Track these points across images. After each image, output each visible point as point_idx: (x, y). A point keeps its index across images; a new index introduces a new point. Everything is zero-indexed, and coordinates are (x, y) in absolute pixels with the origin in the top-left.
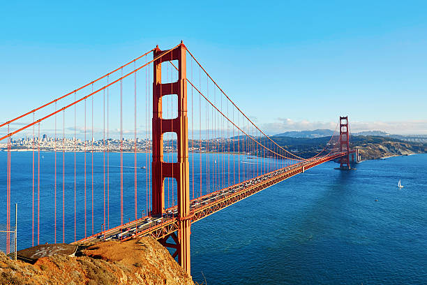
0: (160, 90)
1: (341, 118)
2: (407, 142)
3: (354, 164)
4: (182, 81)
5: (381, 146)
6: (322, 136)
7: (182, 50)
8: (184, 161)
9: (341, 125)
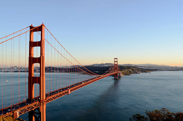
0: (33, 44)
1: (115, 59)
3: (120, 77)
4: (42, 41)
5: (130, 70)
8: (43, 76)
9: (115, 62)
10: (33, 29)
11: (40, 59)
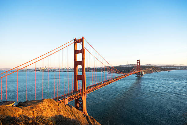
0: (76, 52)
2: (159, 68)
3: (142, 75)
4: (83, 49)
5: (151, 69)
6: (132, 66)
7: (83, 39)
8: (84, 74)
9: (138, 63)
10: (76, 41)
11: (81, 62)
